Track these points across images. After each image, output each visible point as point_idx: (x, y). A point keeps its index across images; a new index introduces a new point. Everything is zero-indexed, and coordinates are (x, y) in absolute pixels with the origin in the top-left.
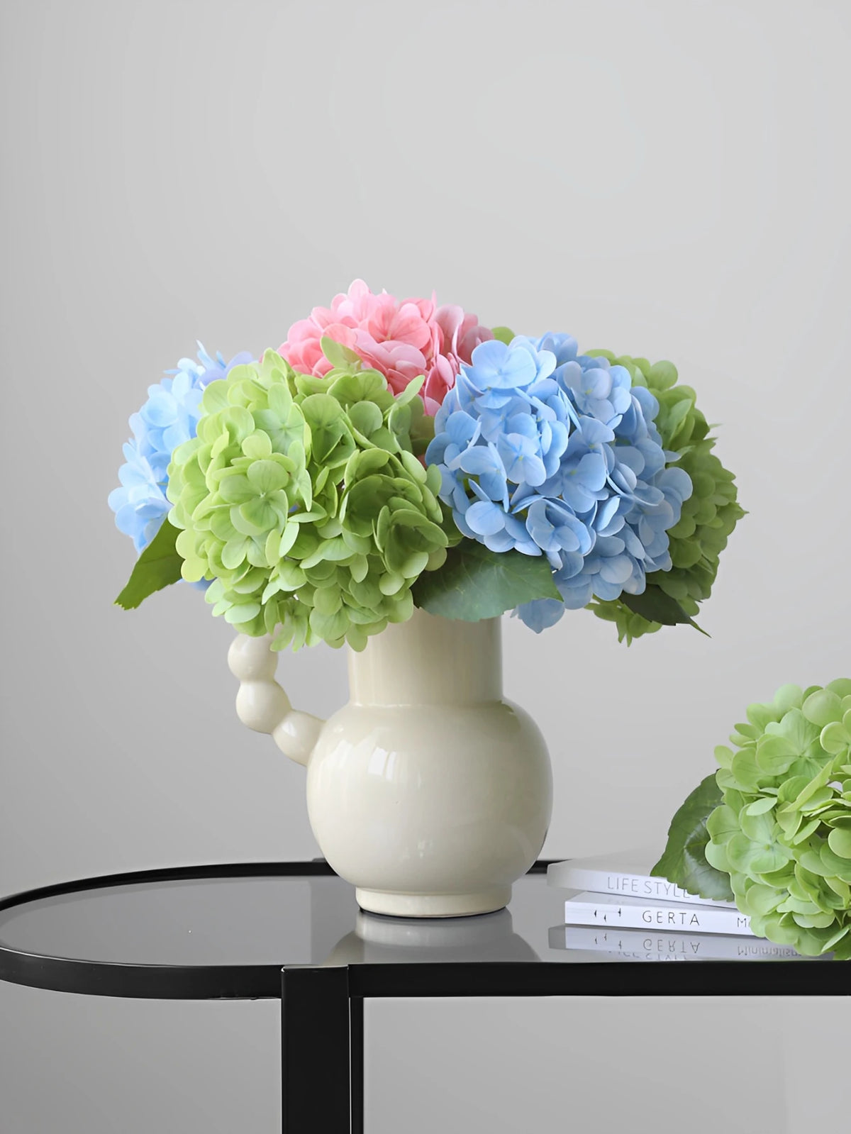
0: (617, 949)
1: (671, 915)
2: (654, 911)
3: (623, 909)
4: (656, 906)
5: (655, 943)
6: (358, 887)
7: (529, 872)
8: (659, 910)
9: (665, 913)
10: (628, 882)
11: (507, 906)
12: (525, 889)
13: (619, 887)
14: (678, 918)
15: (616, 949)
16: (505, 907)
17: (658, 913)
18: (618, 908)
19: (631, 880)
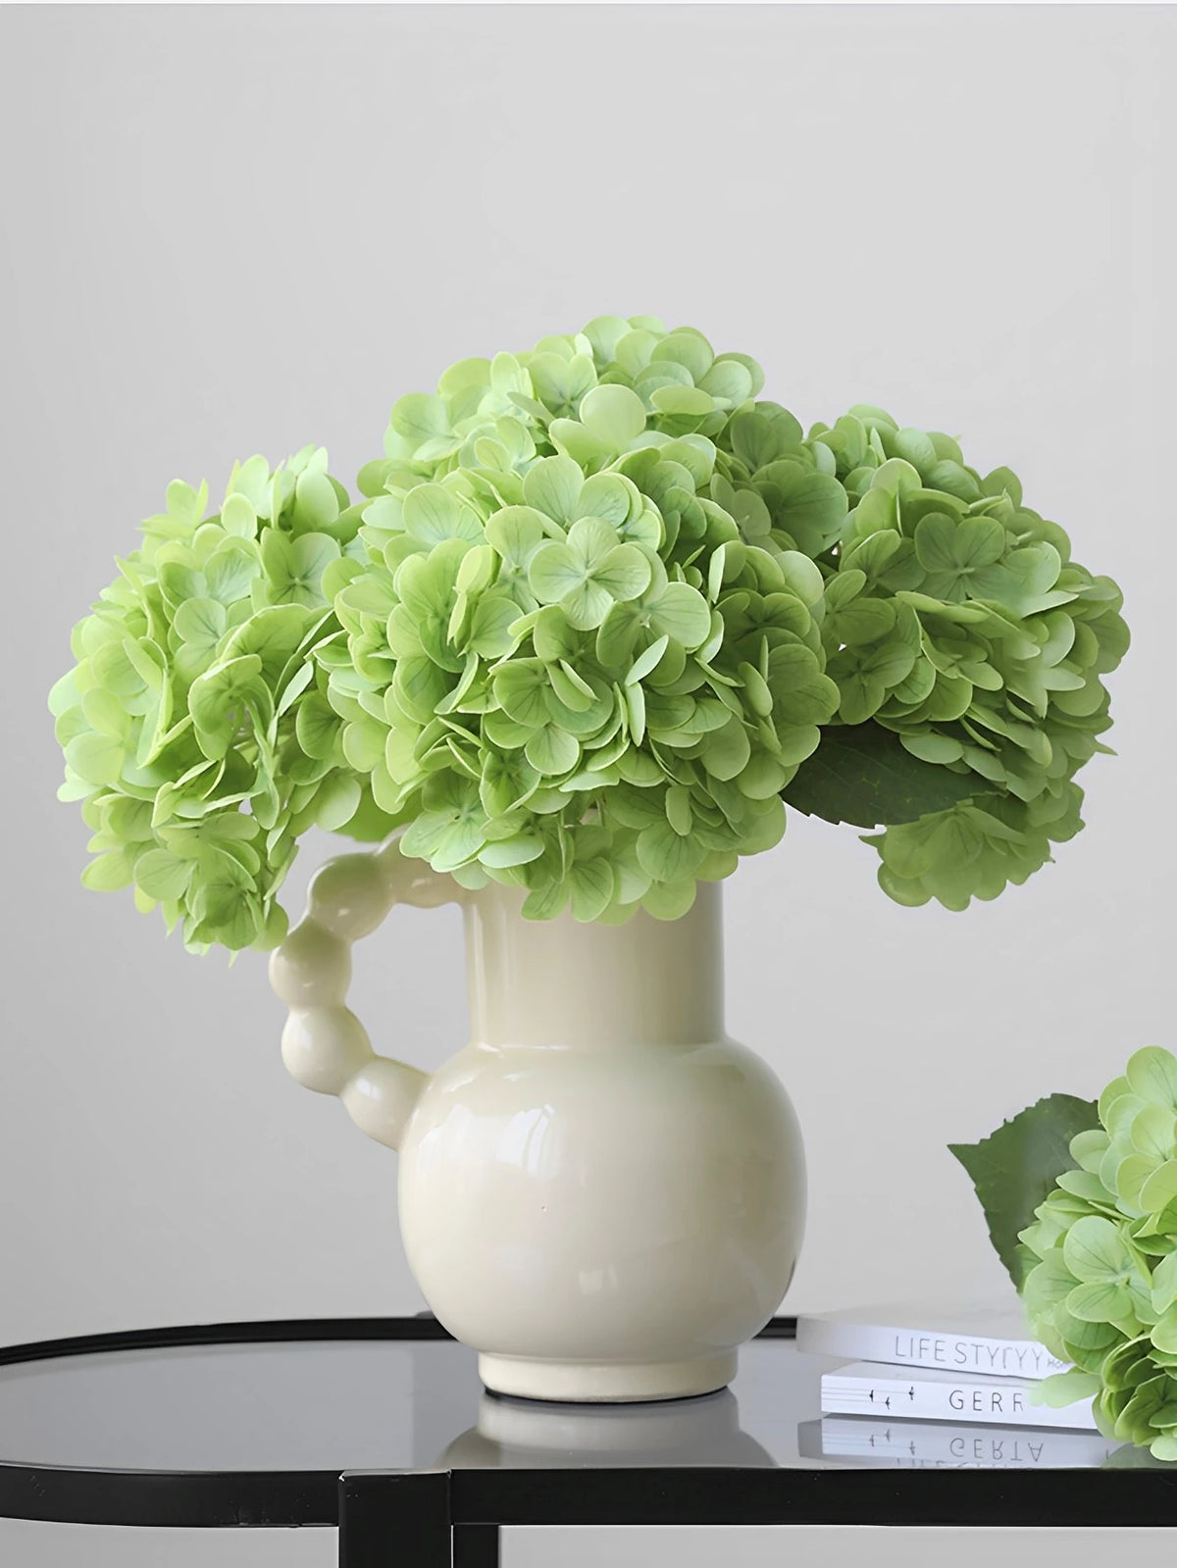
0: (907, 1454)
1: (996, 1398)
2: (967, 1392)
3: (918, 1387)
4: (972, 1383)
5: (969, 1444)
6: (484, 1351)
7: (759, 1336)
8: (977, 1388)
9: (986, 1393)
10: (930, 1345)
11: (729, 1386)
12: (756, 1360)
13: (914, 1353)
14: (1007, 1403)
15: (905, 1454)
16: (725, 1387)
17: (975, 1393)
18: (907, 1386)
19: (932, 1342)
